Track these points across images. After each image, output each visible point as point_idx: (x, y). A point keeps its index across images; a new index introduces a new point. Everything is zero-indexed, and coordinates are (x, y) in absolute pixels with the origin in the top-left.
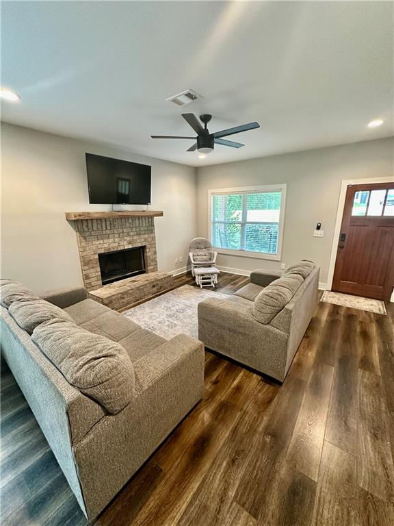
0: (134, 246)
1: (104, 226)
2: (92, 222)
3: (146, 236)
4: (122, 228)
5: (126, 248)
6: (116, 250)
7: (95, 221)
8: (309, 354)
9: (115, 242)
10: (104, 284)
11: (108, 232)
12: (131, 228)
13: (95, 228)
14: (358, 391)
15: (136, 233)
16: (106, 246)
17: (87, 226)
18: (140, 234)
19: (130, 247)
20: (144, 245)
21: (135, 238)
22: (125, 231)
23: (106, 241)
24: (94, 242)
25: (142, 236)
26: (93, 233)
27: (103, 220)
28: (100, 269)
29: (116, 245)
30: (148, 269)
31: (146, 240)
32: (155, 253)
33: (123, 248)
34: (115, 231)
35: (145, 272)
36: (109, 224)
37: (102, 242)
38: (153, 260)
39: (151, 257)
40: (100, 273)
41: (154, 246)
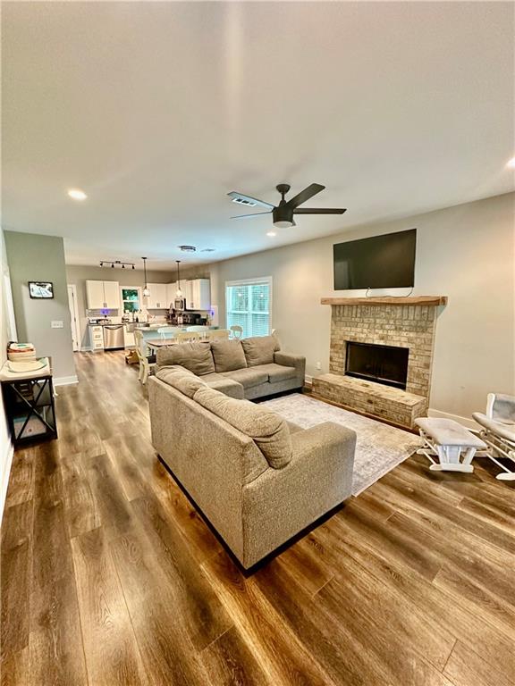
0: (388, 344)
1: (354, 312)
3: (412, 335)
4: (375, 318)
5: (376, 343)
6: (362, 341)
7: (346, 307)
8: (164, 493)
9: (362, 333)
10: (347, 374)
11: (357, 320)
12: (388, 320)
13: (345, 314)
14: (95, 498)
15: (393, 327)
16: (353, 334)
17: (339, 312)
18: (400, 329)
19: (382, 343)
20: (405, 346)
21: (391, 333)
22: (378, 321)
23: (353, 329)
24: (343, 328)
25: (405, 334)
26: (343, 319)
27: (355, 307)
28: (345, 357)
29: (364, 336)
30: (407, 385)
31: (410, 340)
32: (427, 366)
33: (371, 342)
34: (366, 320)
35: (403, 388)
36: (359, 311)
37: (349, 329)
38: (418, 376)
39: (416, 370)
40: (344, 361)
41: (427, 353)
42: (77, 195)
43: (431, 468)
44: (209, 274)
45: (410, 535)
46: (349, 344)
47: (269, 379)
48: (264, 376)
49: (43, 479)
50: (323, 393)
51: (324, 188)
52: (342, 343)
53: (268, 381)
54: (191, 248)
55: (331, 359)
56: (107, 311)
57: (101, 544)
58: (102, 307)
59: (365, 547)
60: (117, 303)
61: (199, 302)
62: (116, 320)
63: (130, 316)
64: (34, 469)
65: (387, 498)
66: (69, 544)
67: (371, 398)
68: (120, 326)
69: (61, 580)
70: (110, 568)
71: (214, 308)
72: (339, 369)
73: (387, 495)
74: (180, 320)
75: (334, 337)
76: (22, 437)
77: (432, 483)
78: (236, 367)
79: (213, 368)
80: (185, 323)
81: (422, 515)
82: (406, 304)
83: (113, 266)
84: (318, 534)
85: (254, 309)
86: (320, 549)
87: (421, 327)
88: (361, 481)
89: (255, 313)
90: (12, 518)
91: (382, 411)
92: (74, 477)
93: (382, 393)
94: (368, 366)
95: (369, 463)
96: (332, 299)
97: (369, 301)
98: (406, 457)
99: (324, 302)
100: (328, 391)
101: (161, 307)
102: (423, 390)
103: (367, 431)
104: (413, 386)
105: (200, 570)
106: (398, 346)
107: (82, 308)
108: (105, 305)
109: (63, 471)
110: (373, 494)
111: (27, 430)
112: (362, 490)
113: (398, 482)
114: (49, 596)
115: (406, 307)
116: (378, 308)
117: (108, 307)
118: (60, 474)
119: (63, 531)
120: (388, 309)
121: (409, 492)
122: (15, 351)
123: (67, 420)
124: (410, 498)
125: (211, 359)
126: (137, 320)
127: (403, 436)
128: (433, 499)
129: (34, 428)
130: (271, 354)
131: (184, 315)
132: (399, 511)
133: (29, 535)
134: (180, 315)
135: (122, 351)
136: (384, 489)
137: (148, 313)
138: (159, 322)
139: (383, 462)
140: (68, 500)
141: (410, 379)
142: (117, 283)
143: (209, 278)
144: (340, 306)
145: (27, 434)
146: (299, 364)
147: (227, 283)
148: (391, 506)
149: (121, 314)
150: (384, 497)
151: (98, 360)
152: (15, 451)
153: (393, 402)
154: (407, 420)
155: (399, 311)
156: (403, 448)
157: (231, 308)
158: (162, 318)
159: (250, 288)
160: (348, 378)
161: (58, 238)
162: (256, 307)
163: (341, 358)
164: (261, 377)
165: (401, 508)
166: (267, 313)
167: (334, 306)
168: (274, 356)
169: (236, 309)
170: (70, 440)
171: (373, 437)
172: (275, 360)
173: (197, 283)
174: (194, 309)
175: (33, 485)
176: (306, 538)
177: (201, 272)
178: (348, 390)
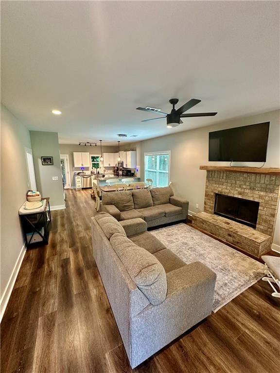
0: (244, 198)
1: (222, 175)
2: (215, 172)
3: (262, 193)
4: (236, 180)
5: (236, 196)
6: (226, 194)
7: (217, 172)
9: (226, 189)
10: (215, 213)
11: (223, 180)
12: (245, 182)
13: (216, 176)
14: (58, 289)
15: (249, 187)
16: (220, 189)
17: (212, 175)
18: (254, 189)
19: (240, 197)
20: (256, 200)
21: (247, 191)
22: (238, 182)
23: (220, 186)
24: (214, 185)
25: (257, 192)
26: (214, 179)
27: (222, 172)
28: (214, 203)
29: (227, 191)
30: (257, 226)
31: (260, 197)
32: (273, 215)
33: (233, 196)
34: (229, 181)
35: (254, 227)
36: (225, 175)
37: (218, 186)
38: (266, 221)
39: (264, 217)
40: (214, 205)
41: (273, 207)
42: (57, 112)
43: (273, 295)
44: (136, 148)
45: (254, 356)
46: (216, 195)
47: (165, 214)
48: (163, 213)
49: (35, 271)
50: (199, 225)
51: (200, 101)
52: (212, 194)
53: (165, 216)
54: (124, 135)
55: (205, 203)
56: (84, 168)
57: (54, 325)
58: (81, 166)
59: (219, 361)
60: (88, 164)
61: (130, 164)
62: (88, 173)
63: (95, 170)
64: (33, 264)
65: (238, 317)
66: (38, 321)
67: (230, 233)
68: (90, 176)
69: (28, 349)
70: (55, 345)
71: (138, 167)
72: (210, 210)
73: (238, 315)
74: (121, 173)
75: (207, 190)
76: (31, 243)
77: (274, 309)
78: (146, 206)
79: (133, 207)
80: (123, 175)
81: (264, 338)
82: (259, 173)
83: (85, 145)
84: (185, 342)
85: (160, 169)
86: (186, 356)
87: (269, 189)
88: (220, 299)
89: (160, 171)
90: (15, 297)
91: (238, 242)
92: (50, 272)
93: (239, 230)
94: (230, 209)
95: (226, 284)
96: (207, 167)
97: (232, 169)
98: (254, 282)
99: (202, 168)
100: (202, 224)
101: (111, 166)
102: (269, 231)
103: (226, 257)
104: (262, 227)
105: (105, 358)
106: (252, 200)
107: (72, 166)
108: (82, 165)
109: (46, 267)
110: (228, 312)
111: (33, 239)
112: (219, 308)
113: (247, 304)
114: (19, 361)
115: (258, 175)
116: (238, 174)
117: (84, 166)
118: (44, 269)
119: (37, 311)
120: (245, 175)
121: (255, 315)
122: (30, 196)
123: (55, 233)
124: (255, 320)
125: (132, 201)
126: (99, 172)
127: (253, 263)
128: (274, 324)
129: (37, 238)
130: (168, 198)
131: (123, 170)
132: (247, 331)
133: (20, 311)
134: (121, 170)
135: (90, 190)
136: (236, 309)
137: (104, 169)
138: (110, 174)
139: (236, 285)
140: (44, 288)
141: (260, 222)
142: (88, 153)
143: (136, 150)
144: (212, 171)
145: (33, 241)
146: (185, 206)
147: (145, 153)
148: (240, 325)
149: (91, 169)
150: (236, 316)
151: (78, 194)
152: (27, 251)
153: (246, 238)
154: (256, 252)
155: (253, 177)
156: (252, 275)
157: (147, 167)
158: (111, 171)
159: (158, 157)
160: (216, 217)
161: (55, 133)
162: (161, 168)
163: (212, 203)
164: (160, 214)
165: (249, 329)
166: (167, 172)
167: (208, 171)
168: (170, 199)
169: (150, 169)
170: (54, 246)
171: (230, 263)
172: (171, 201)
173: (129, 153)
174: (127, 167)
175: (29, 275)
176: (176, 344)
177: (132, 147)
178: (215, 226)
